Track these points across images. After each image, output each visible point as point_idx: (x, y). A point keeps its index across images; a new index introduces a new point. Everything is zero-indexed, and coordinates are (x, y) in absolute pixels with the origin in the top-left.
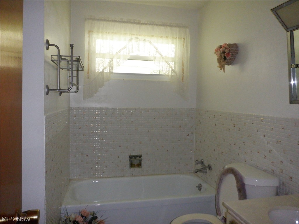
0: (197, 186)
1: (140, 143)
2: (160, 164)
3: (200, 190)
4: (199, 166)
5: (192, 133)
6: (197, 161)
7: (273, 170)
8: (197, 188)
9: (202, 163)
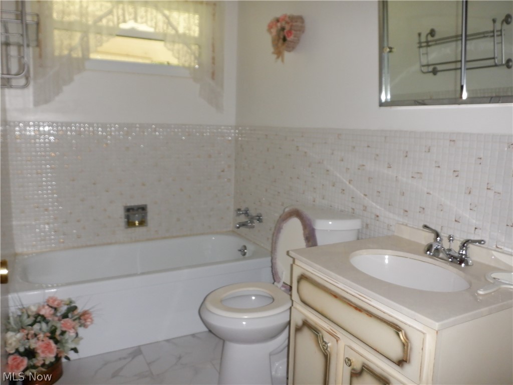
0: (239, 249)
1: (144, 185)
2: (178, 220)
3: (244, 254)
4: (243, 219)
5: (229, 166)
6: (239, 210)
7: (353, 209)
8: (240, 252)
9: (246, 213)
